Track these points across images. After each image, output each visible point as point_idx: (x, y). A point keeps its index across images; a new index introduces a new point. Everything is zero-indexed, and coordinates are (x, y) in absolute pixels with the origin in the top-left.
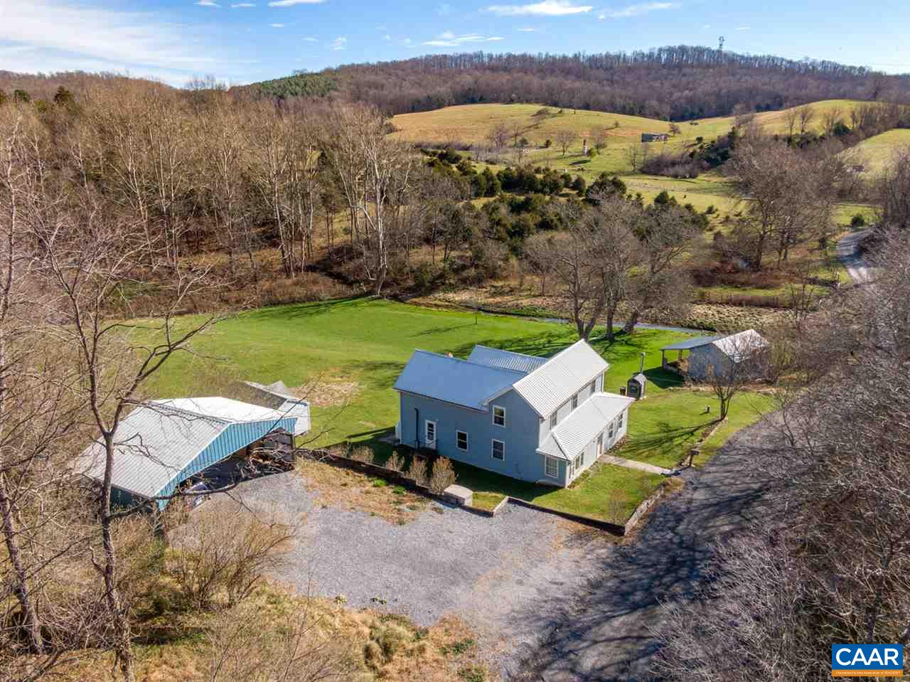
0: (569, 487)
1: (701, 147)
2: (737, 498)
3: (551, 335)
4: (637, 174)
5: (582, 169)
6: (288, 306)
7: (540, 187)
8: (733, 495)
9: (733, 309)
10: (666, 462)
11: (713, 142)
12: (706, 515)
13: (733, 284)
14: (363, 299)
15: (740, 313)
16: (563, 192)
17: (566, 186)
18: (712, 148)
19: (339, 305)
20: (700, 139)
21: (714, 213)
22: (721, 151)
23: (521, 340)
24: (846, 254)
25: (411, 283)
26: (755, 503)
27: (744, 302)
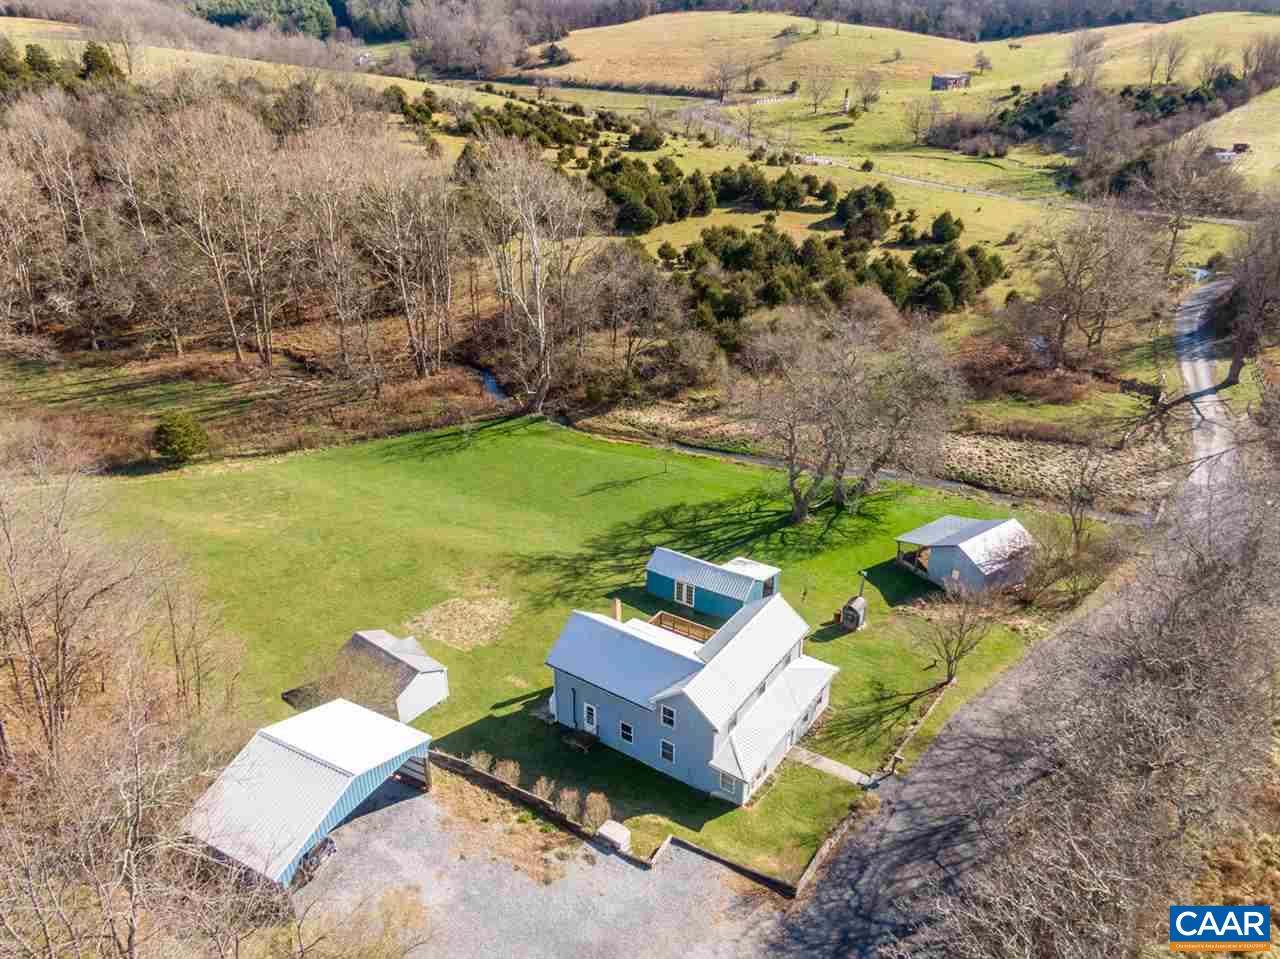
0: (747, 805)
1: (1017, 103)
2: (936, 830)
3: (763, 496)
4: (919, 146)
5: (841, 140)
6: (422, 435)
7: (771, 199)
8: (934, 824)
9: (1009, 447)
10: (866, 763)
11: (1035, 94)
12: (895, 859)
13: (1017, 395)
14: (519, 420)
15: (1016, 454)
16: (805, 204)
17: (810, 193)
18: (1034, 105)
19: (487, 433)
20: (1016, 89)
21: (1015, 243)
22: (1044, 111)
23: (721, 506)
24: (1187, 330)
25: (582, 393)
26: (956, 840)
27: (1024, 435)
